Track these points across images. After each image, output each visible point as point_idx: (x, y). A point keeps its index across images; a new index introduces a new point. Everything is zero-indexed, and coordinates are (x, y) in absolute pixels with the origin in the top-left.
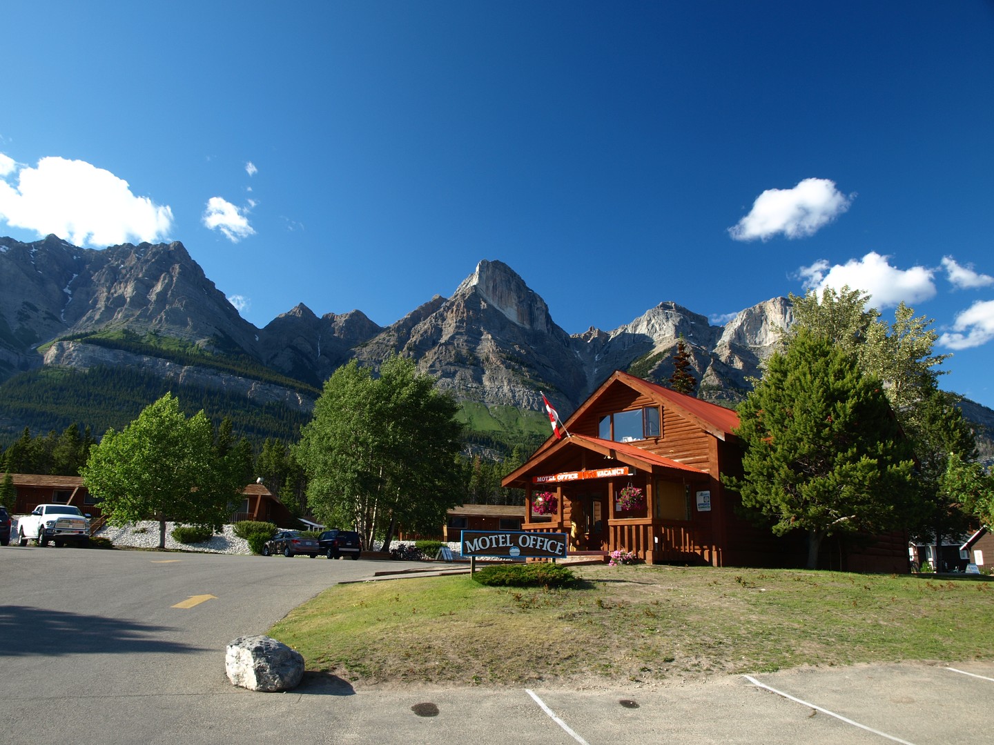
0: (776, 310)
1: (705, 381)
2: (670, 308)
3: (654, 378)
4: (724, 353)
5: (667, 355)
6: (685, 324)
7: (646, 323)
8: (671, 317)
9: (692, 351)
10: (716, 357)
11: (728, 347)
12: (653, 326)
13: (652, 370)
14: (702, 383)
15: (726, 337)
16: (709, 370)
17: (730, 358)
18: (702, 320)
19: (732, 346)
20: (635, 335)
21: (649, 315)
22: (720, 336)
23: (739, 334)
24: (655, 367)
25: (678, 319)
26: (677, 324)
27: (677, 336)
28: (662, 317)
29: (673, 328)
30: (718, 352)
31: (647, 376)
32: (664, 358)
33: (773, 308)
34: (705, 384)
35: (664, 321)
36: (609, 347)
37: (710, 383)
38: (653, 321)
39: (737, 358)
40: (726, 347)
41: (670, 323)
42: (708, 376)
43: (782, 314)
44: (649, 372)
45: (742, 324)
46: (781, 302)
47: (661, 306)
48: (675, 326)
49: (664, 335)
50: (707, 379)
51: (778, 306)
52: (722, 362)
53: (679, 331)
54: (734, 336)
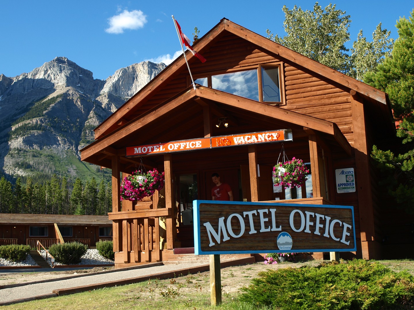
0: (145, 71)
1: (88, 122)
2: (63, 62)
3: (48, 117)
4: (105, 101)
5: (59, 99)
6: (75, 76)
7: (43, 73)
8: (64, 69)
9: (79, 98)
10: (99, 104)
11: (107, 97)
12: (49, 76)
13: (47, 111)
14: (87, 124)
15: (106, 89)
16: (92, 114)
17: (108, 104)
18: (88, 74)
19: (110, 96)
20: (34, 80)
21: (46, 67)
22: (102, 87)
23: (116, 87)
24: (49, 109)
25: (69, 72)
26: (68, 75)
27: (68, 85)
28: (56, 69)
29: (65, 79)
30: (99, 100)
31: (43, 116)
32: (57, 102)
33: (142, 69)
34: (88, 124)
35: (58, 73)
36: (12, 90)
37: (92, 124)
38: (49, 72)
39: (113, 105)
40: (105, 96)
41: (63, 74)
42: (91, 118)
43: (149, 74)
44: (44, 112)
45: (119, 80)
46: (148, 65)
47: (56, 60)
48: (67, 77)
49: (58, 83)
50: (90, 120)
51: (146, 68)
52: (102, 108)
53: (69, 82)
54: (112, 89)
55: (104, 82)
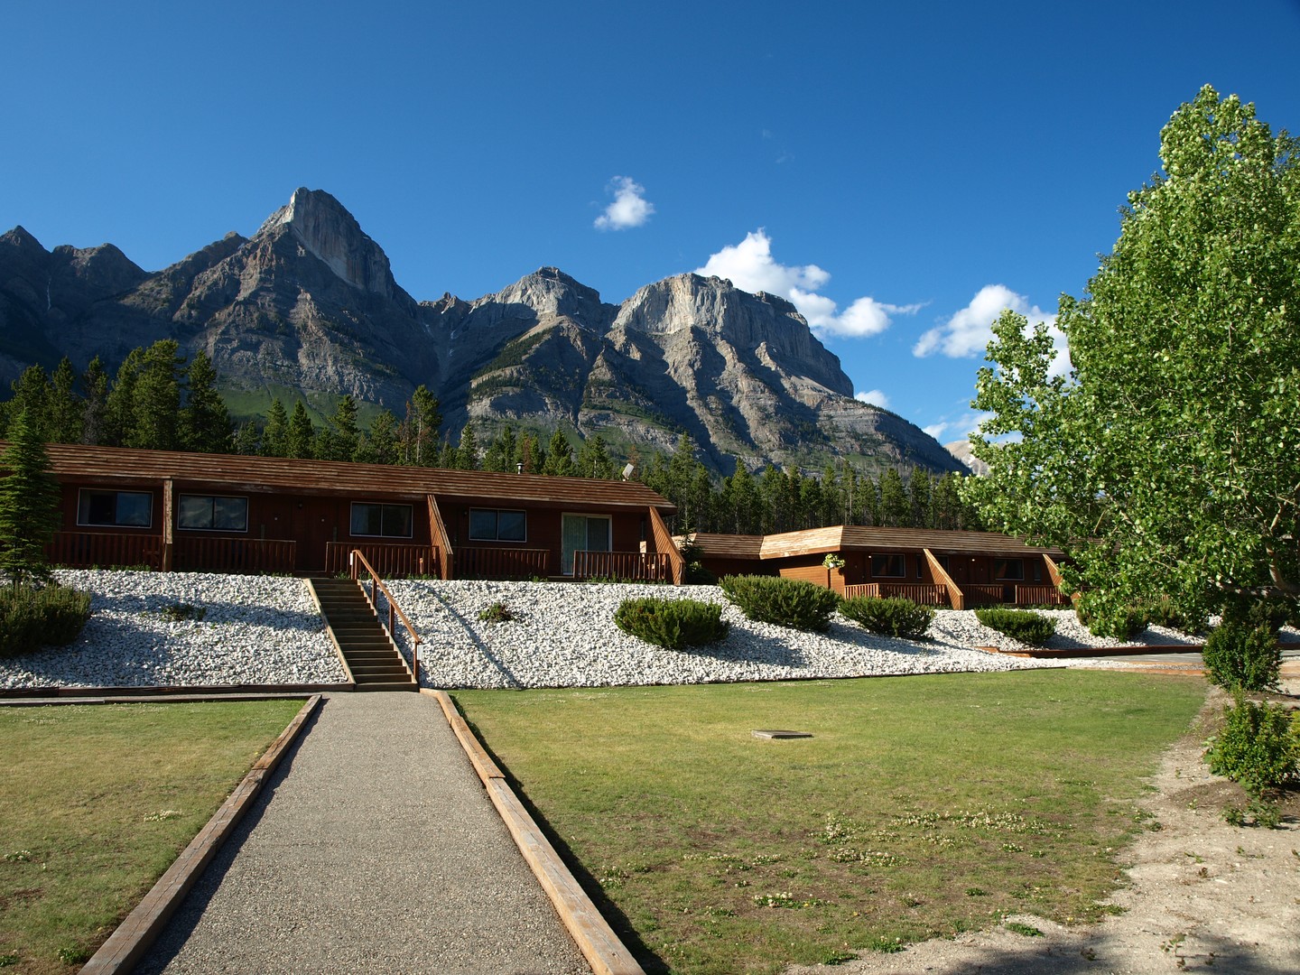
0: (685, 289)
1: (594, 374)
2: (552, 276)
3: (529, 366)
4: (619, 340)
5: (547, 337)
6: (570, 299)
7: (519, 293)
8: (553, 287)
9: (579, 334)
10: (610, 345)
11: (623, 332)
12: (529, 298)
13: (527, 356)
14: (591, 377)
15: (621, 320)
16: (599, 359)
17: (626, 345)
18: (592, 295)
19: (628, 330)
20: (505, 305)
21: (524, 283)
22: (614, 317)
23: (638, 315)
24: (532, 352)
25: (562, 291)
26: (560, 297)
27: (559, 314)
28: (541, 286)
29: (556, 303)
30: (610, 338)
31: (521, 364)
32: (543, 341)
33: (681, 287)
34: (594, 378)
35: (544, 293)
36: (470, 322)
37: (600, 377)
38: (529, 292)
39: (634, 347)
40: (620, 331)
41: (552, 296)
42: (598, 367)
43: (692, 294)
44: (524, 358)
45: (643, 304)
46: (692, 280)
47: (541, 272)
48: (558, 299)
49: (543, 310)
50: (597, 371)
51: (688, 284)
52: (616, 351)
53: (562, 307)
54: (631, 319)
55: (618, 309)
